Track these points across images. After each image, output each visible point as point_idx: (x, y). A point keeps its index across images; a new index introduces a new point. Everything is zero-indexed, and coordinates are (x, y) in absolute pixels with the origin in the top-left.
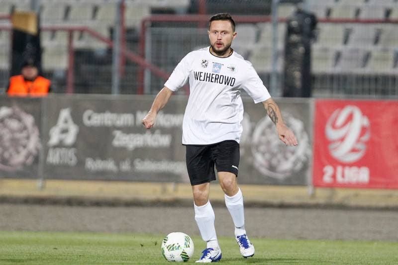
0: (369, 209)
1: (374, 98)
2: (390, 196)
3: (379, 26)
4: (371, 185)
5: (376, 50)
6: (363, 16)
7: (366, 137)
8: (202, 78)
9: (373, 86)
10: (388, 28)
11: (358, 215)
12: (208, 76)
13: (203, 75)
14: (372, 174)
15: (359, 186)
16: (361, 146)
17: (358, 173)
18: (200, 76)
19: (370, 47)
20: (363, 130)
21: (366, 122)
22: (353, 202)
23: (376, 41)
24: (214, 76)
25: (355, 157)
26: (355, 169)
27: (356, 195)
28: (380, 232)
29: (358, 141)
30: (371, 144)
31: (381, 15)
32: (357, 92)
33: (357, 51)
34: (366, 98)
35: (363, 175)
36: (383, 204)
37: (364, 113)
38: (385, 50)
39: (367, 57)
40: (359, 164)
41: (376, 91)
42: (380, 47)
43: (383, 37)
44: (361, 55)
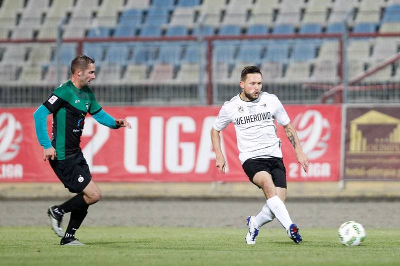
0: (24, 199)
1: (26, 106)
2: (41, 188)
3: (29, 45)
4: (25, 179)
5: (26, 66)
6: (15, 37)
7: (19, 139)
8: (243, 122)
9: (24, 96)
10: (36, 46)
11: (15, 205)
12: (248, 118)
13: (243, 119)
14: (25, 170)
15: (15, 180)
16: (15, 147)
17: (13, 170)
18: (241, 121)
19: (21, 63)
20: (17, 133)
21: (19, 126)
22: (10, 194)
23: (26, 57)
24: (252, 117)
25: (10, 156)
26: (10, 166)
27: (13, 188)
28: (32, 219)
29: (13, 142)
30: (23, 144)
31: (30, 36)
32: (11, 102)
33: (10, 66)
34: (19, 106)
35: (18, 171)
36: (35, 195)
37: (17, 119)
38: (34, 65)
39: (19, 71)
40: (13, 162)
41: (27, 100)
42: (29, 62)
43: (32, 55)
44: (14, 70)
